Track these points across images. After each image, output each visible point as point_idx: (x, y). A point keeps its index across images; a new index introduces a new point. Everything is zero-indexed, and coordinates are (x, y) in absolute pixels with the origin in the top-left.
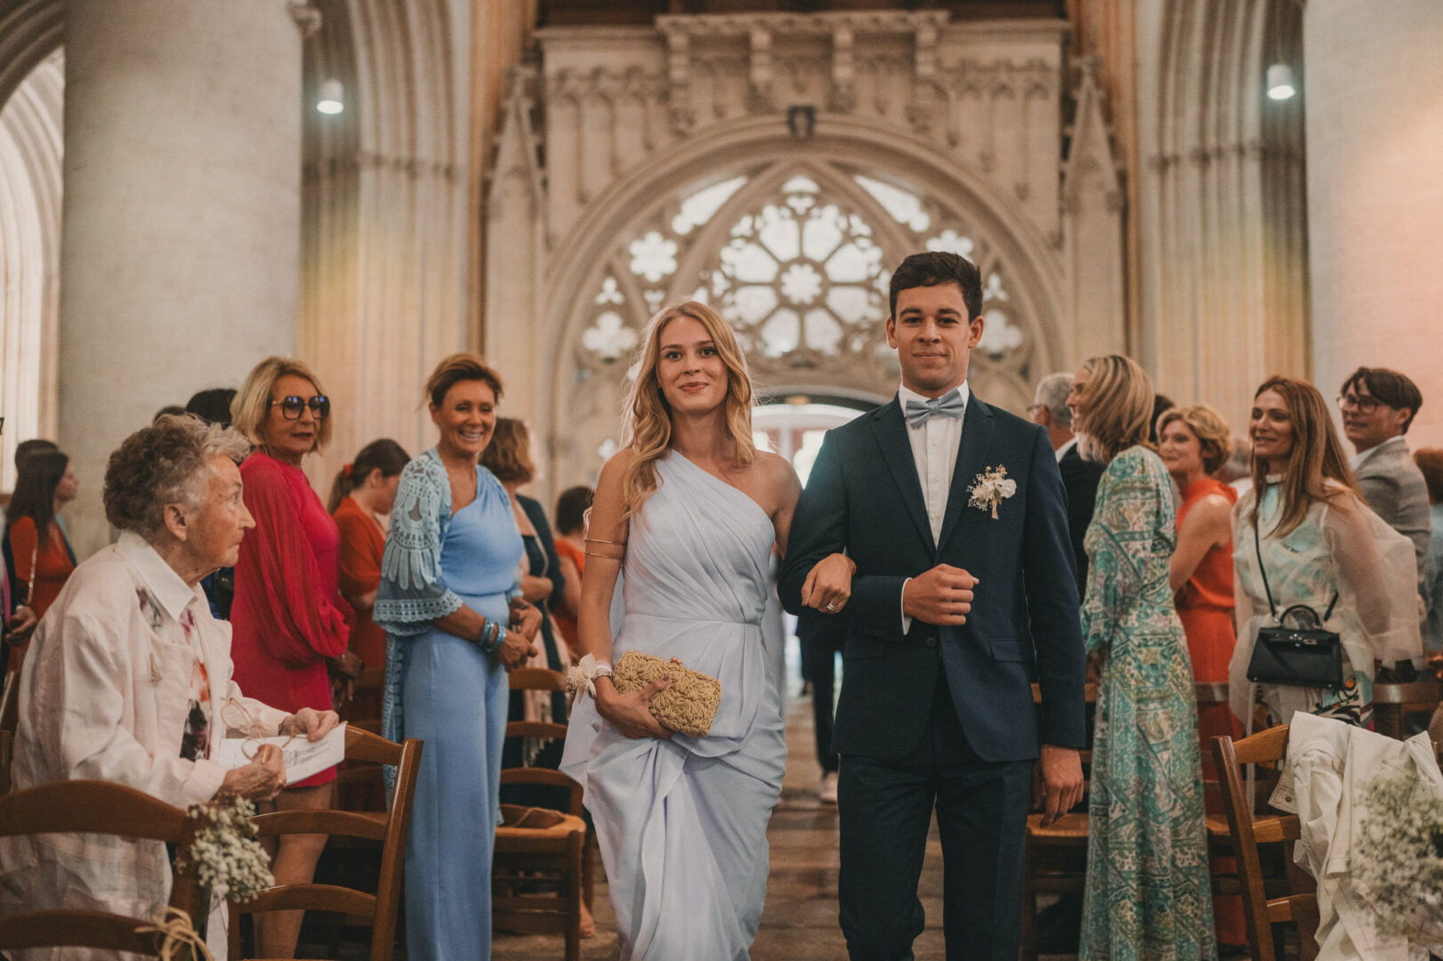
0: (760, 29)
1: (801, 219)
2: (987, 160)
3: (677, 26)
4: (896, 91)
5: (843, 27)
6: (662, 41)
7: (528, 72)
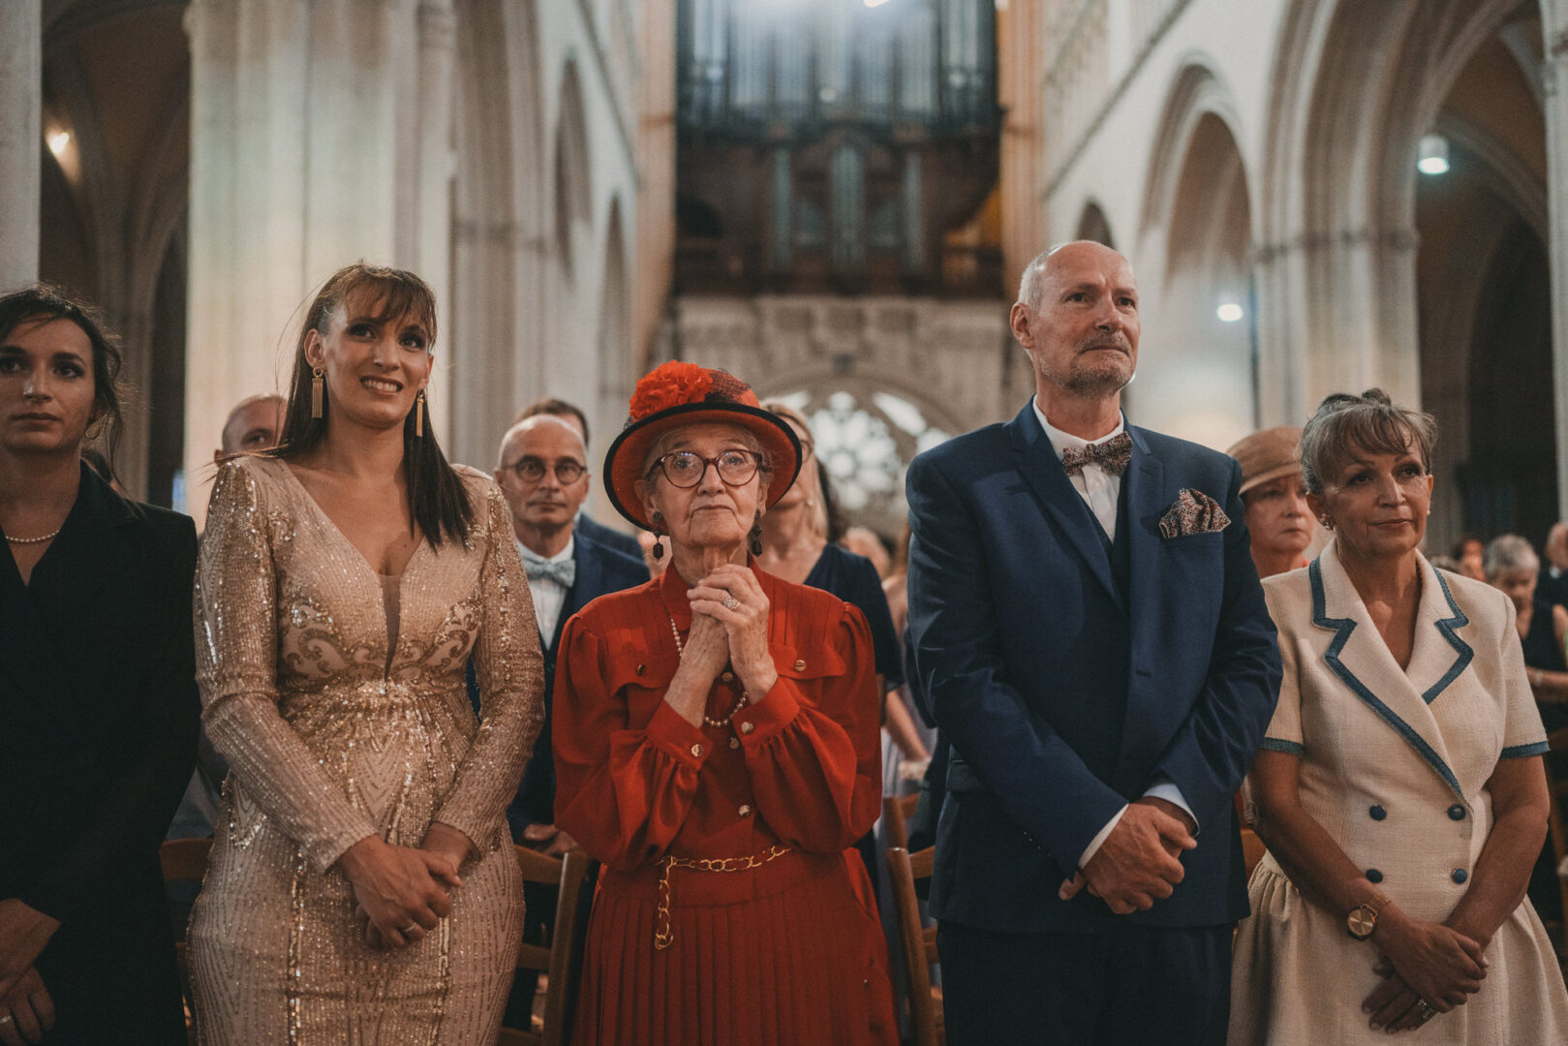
0: (821, 308)
1: (842, 421)
2: (958, 390)
3: (770, 305)
4: (901, 345)
5: (873, 308)
6: (757, 313)
7: (668, 328)
